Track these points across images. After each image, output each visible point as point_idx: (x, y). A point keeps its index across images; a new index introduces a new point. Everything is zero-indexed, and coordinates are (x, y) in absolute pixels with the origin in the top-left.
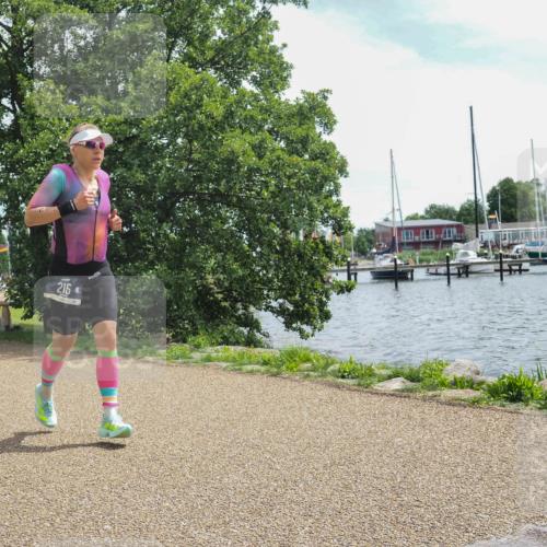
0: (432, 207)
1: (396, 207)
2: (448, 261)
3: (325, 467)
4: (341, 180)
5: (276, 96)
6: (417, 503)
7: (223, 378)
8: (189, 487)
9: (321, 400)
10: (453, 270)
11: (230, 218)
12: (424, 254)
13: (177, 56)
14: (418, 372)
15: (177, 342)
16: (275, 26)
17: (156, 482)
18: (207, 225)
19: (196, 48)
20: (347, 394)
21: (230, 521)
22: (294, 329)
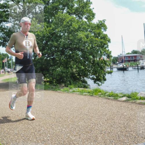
0: (133, 51)
1: (123, 51)
2: (138, 65)
3: (106, 120)
4: (109, 44)
5: (91, 22)
6: (130, 131)
7: (78, 97)
8: (69, 125)
9: (104, 103)
10: (139, 68)
11: (79, 54)
12: (131, 63)
13: (65, 12)
14: (130, 95)
15: (66, 87)
16: (91, 3)
17: (61, 124)
18: (73, 56)
19: (70, 10)
20: (111, 101)
21: (81, 134)
22: (96, 83)
